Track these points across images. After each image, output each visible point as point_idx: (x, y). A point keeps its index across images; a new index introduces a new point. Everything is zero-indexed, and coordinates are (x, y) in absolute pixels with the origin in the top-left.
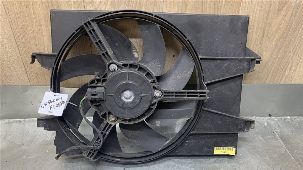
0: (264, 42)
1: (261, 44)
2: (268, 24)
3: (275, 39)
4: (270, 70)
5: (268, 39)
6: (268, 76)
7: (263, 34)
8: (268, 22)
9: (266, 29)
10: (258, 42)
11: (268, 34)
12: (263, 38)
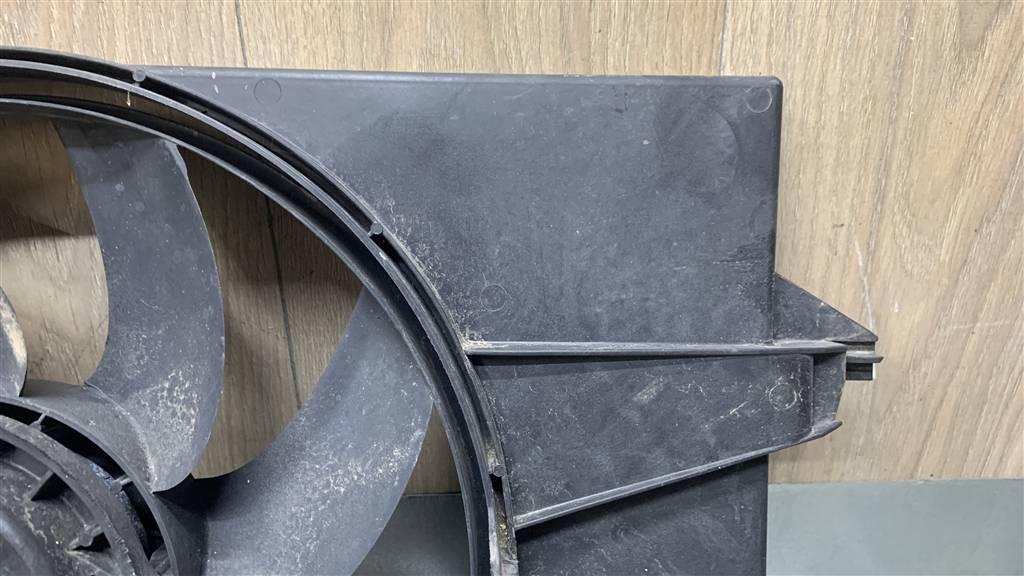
0: (886, 241)
1: (871, 253)
2: (900, 135)
3: (954, 222)
4: (933, 403)
5: (909, 227)
6: (925, 441)
7: (881, 195)
8: (902, 124)
9: (894, 167)
10: (849, 241)
11: (907, 194)
12: (880, 221)
